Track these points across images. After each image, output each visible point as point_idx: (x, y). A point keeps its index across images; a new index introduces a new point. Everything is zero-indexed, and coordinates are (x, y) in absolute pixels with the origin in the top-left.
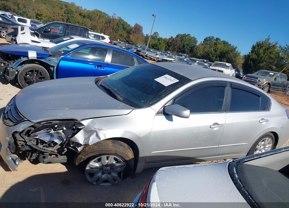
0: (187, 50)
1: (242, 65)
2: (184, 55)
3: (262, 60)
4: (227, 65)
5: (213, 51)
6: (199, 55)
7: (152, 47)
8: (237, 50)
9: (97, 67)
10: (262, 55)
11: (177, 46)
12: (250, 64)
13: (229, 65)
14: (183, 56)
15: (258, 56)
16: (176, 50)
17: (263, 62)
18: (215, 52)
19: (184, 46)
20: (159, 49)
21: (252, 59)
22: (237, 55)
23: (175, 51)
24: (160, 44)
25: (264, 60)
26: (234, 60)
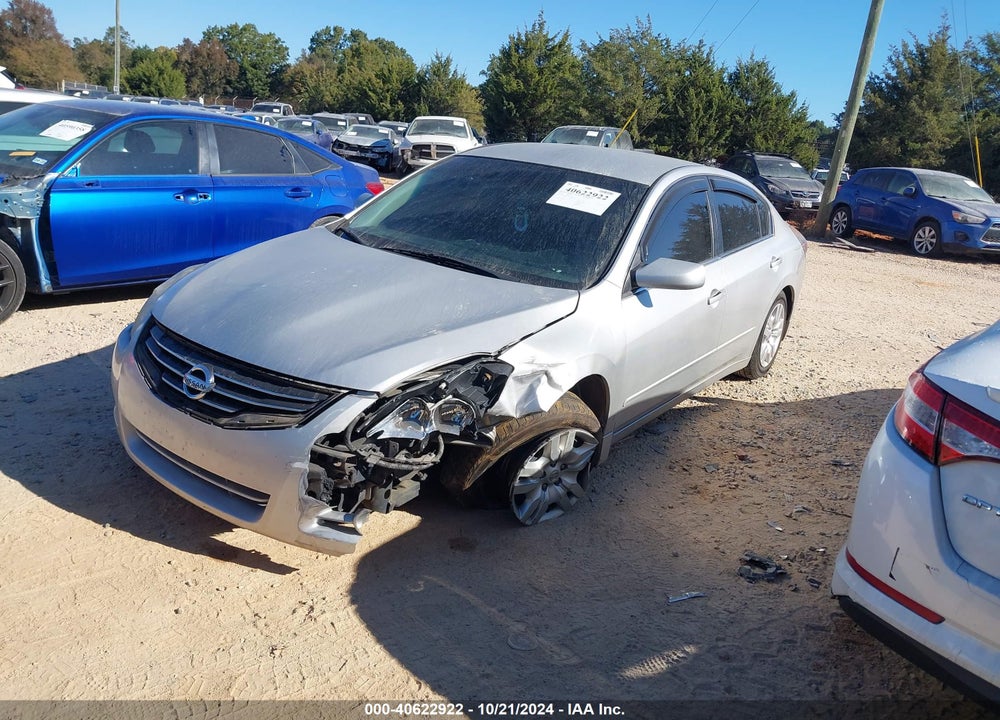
0: (257, 87)
1: (482, 118)
2: (279, 108)
3: (539, 94)
4: (455, 124)
5: (375, 80)
6: (328, 98)
7: (131, 87)
8: (452, 68)
9: (182, 197)
10: (537, 77)
11: (217, 74)
12: (509, 111)
13: (462, 125)
14: (277, 111)
15: (526, 82)
16: (220, 90)
17: (542, 100)
18: (384, 83)
19: (243, 72)
20: (164, 92)
21: (512, 93)
22: (456, 85)
23: (216, 94)
24: (161, 73)
25: (545, 92)
26: (450, 102)
